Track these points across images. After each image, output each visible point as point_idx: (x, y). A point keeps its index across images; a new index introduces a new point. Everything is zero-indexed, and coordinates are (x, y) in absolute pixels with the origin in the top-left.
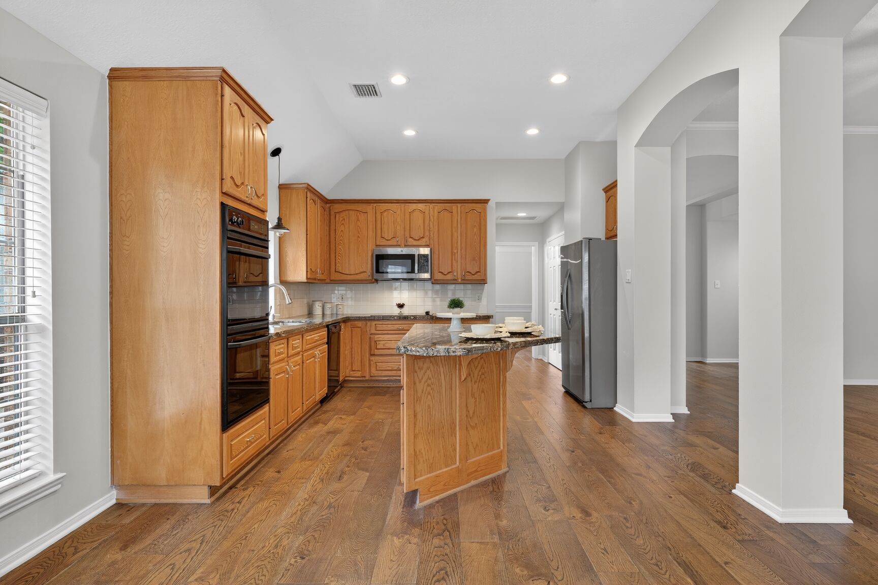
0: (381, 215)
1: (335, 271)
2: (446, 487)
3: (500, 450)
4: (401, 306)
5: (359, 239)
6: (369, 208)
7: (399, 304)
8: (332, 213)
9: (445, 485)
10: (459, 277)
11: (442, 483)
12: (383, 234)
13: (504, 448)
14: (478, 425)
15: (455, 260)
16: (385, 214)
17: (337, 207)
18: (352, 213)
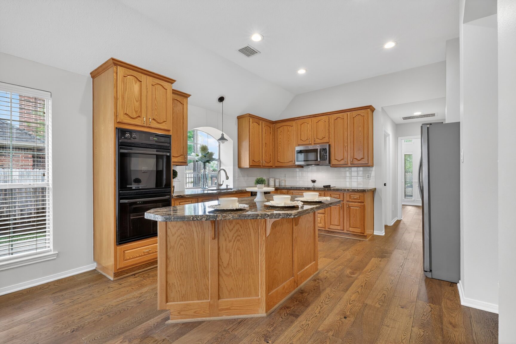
0: (301, 126)
1: (277, 161)
2: (196, 314)
3: (257, 298)
4: (314, 181)
5: (289, 142)
6: (294, 123)
7: (312, 180)
8: (276, 128)
9: (195, 312)
10: (349, 162)
11: (193, 311)
12: (301, 138)
13: (262, 297)
14: (232, 274)
15: (346, 151)
16: (302, 125)
17: (278, 125)
18: (285, 127)
